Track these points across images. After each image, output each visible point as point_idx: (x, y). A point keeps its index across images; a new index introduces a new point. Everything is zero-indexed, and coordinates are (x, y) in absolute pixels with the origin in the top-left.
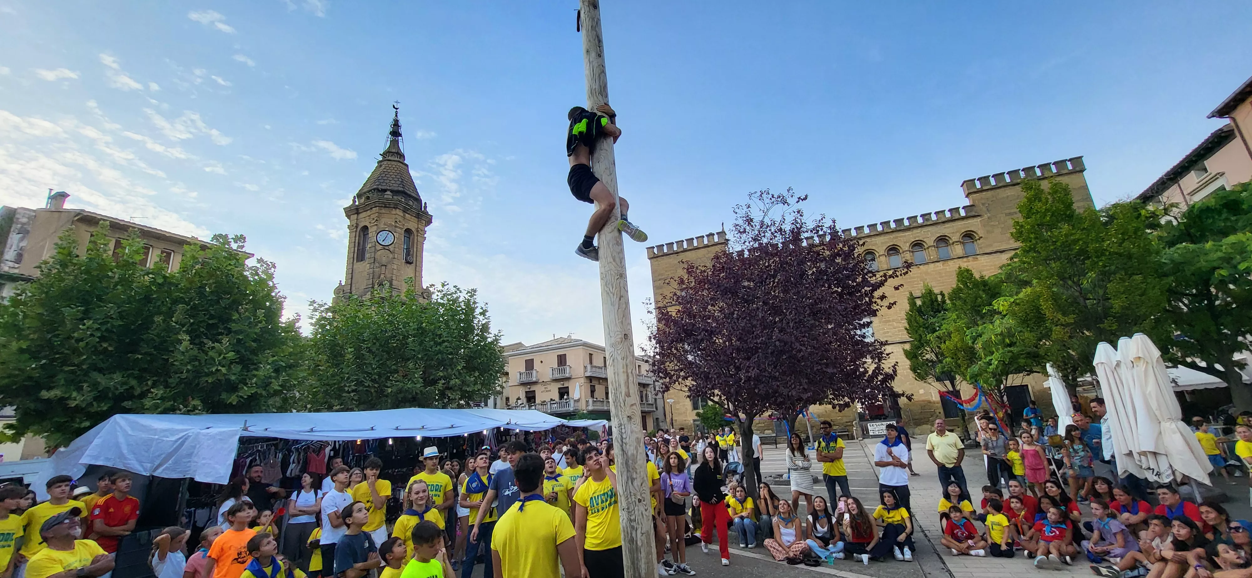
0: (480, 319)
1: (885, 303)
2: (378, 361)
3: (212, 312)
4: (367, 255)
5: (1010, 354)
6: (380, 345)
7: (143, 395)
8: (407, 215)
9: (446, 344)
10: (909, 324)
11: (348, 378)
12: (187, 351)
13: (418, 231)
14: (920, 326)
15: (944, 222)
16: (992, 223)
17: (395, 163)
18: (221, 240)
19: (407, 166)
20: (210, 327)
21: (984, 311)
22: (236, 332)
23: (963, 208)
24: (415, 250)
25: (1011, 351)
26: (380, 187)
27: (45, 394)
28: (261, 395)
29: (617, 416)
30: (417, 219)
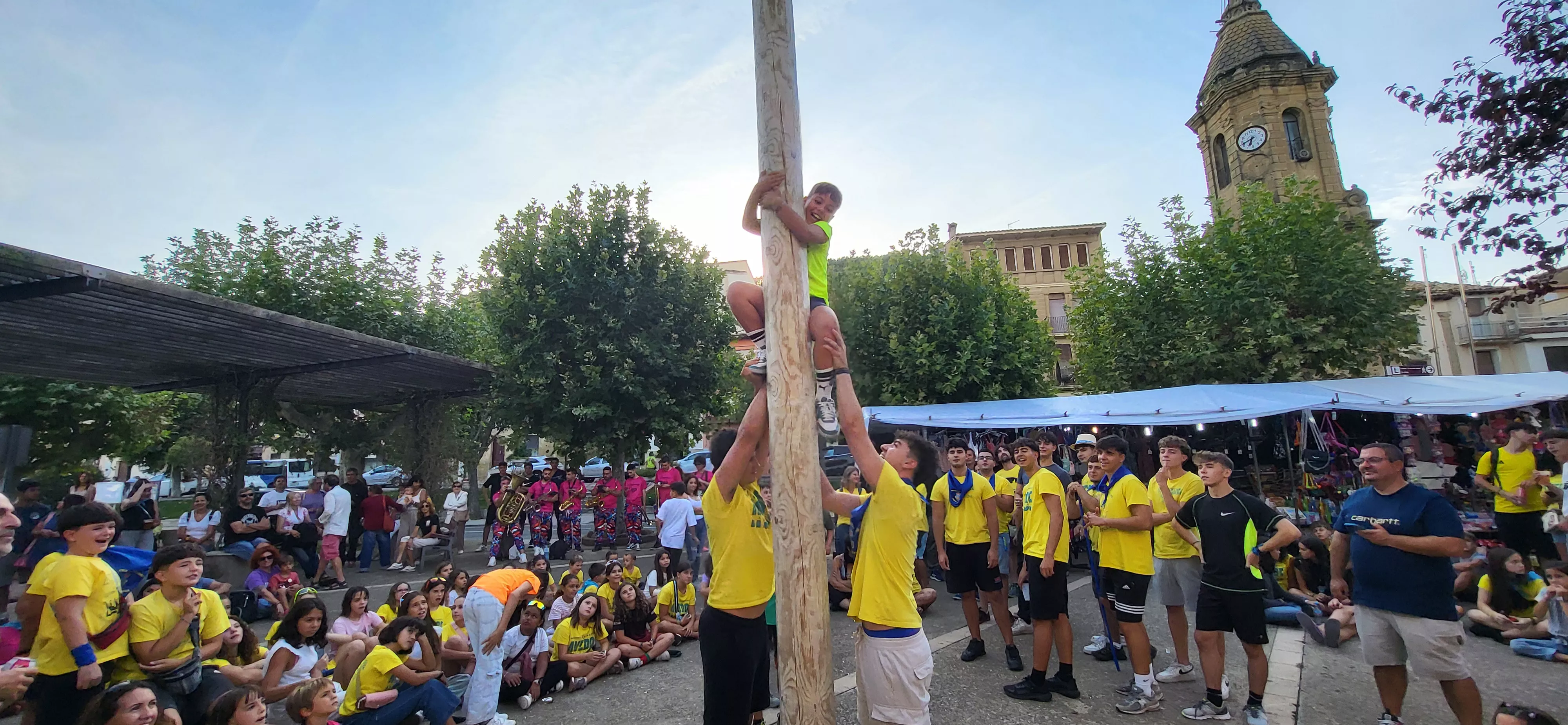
4: (1232, 174)
8: (1280, 89)
13: (1308, 104)
19: (1265, 13)
26: (1229, 68)
30: (1303, 87)
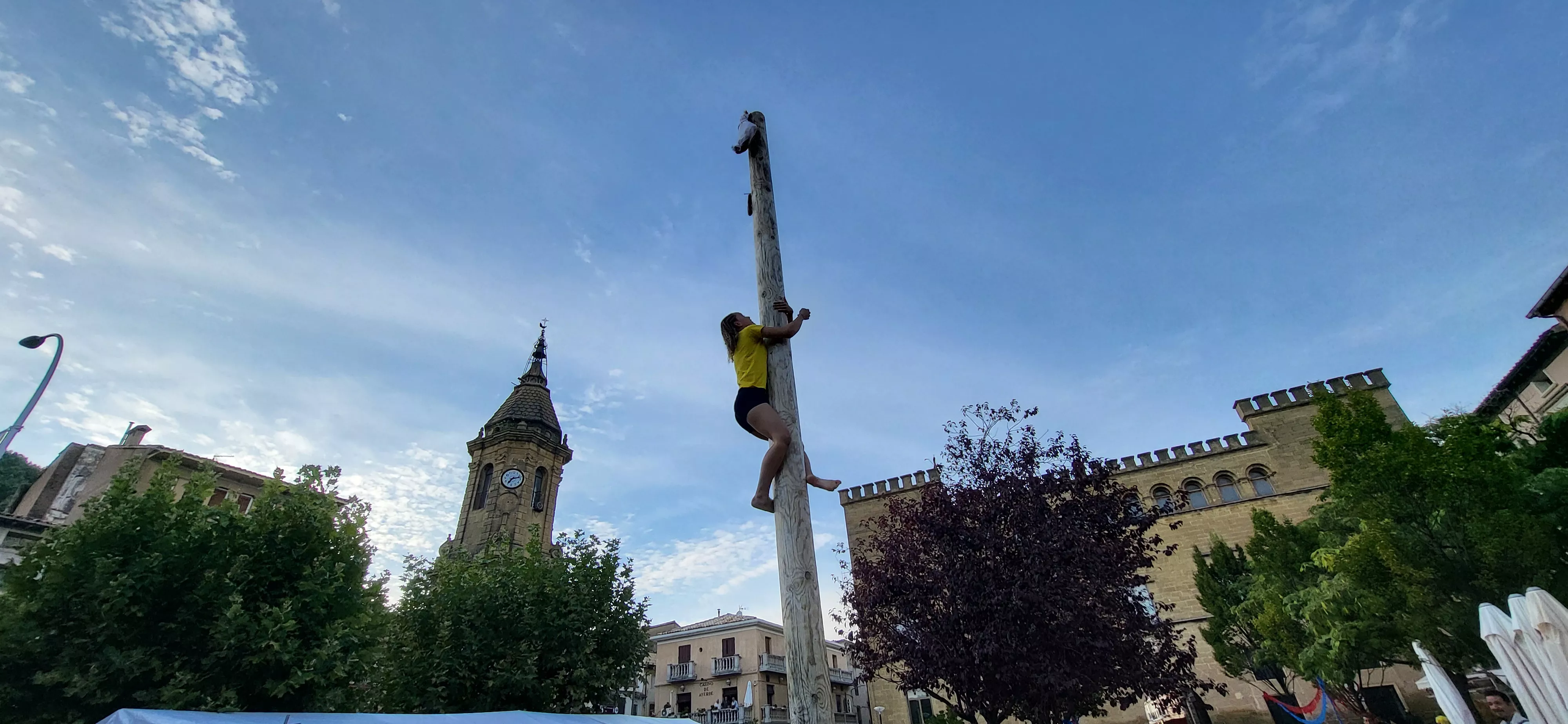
0: (620, 583)
1: (1162, 547)
2: (481, 640)
3: (279, 566)
4: (487, 501)
5: (1354, 630)
6: (487, 618)
7: (164, 682)
8: (541, 449)
9: (573, 615)
10: (1200, 591)
11: (439, 664)
12: (236, 617)
13: (553, 470)
14: (1217, 595)
15: (1221, 454)
16: (1286, 454)
17: (535, 389)
18: (311, 472)
19: (548, 391)
20: (273, 586)
21: (1302, 570)
22: (304, 594)
23: (1243, 435)
24: (547, 493)
25: (1355, 627)
26: (513, 416)
27: (40, 678)
28: (319, 686)
29: (797, 694)
30: (553, 455)
